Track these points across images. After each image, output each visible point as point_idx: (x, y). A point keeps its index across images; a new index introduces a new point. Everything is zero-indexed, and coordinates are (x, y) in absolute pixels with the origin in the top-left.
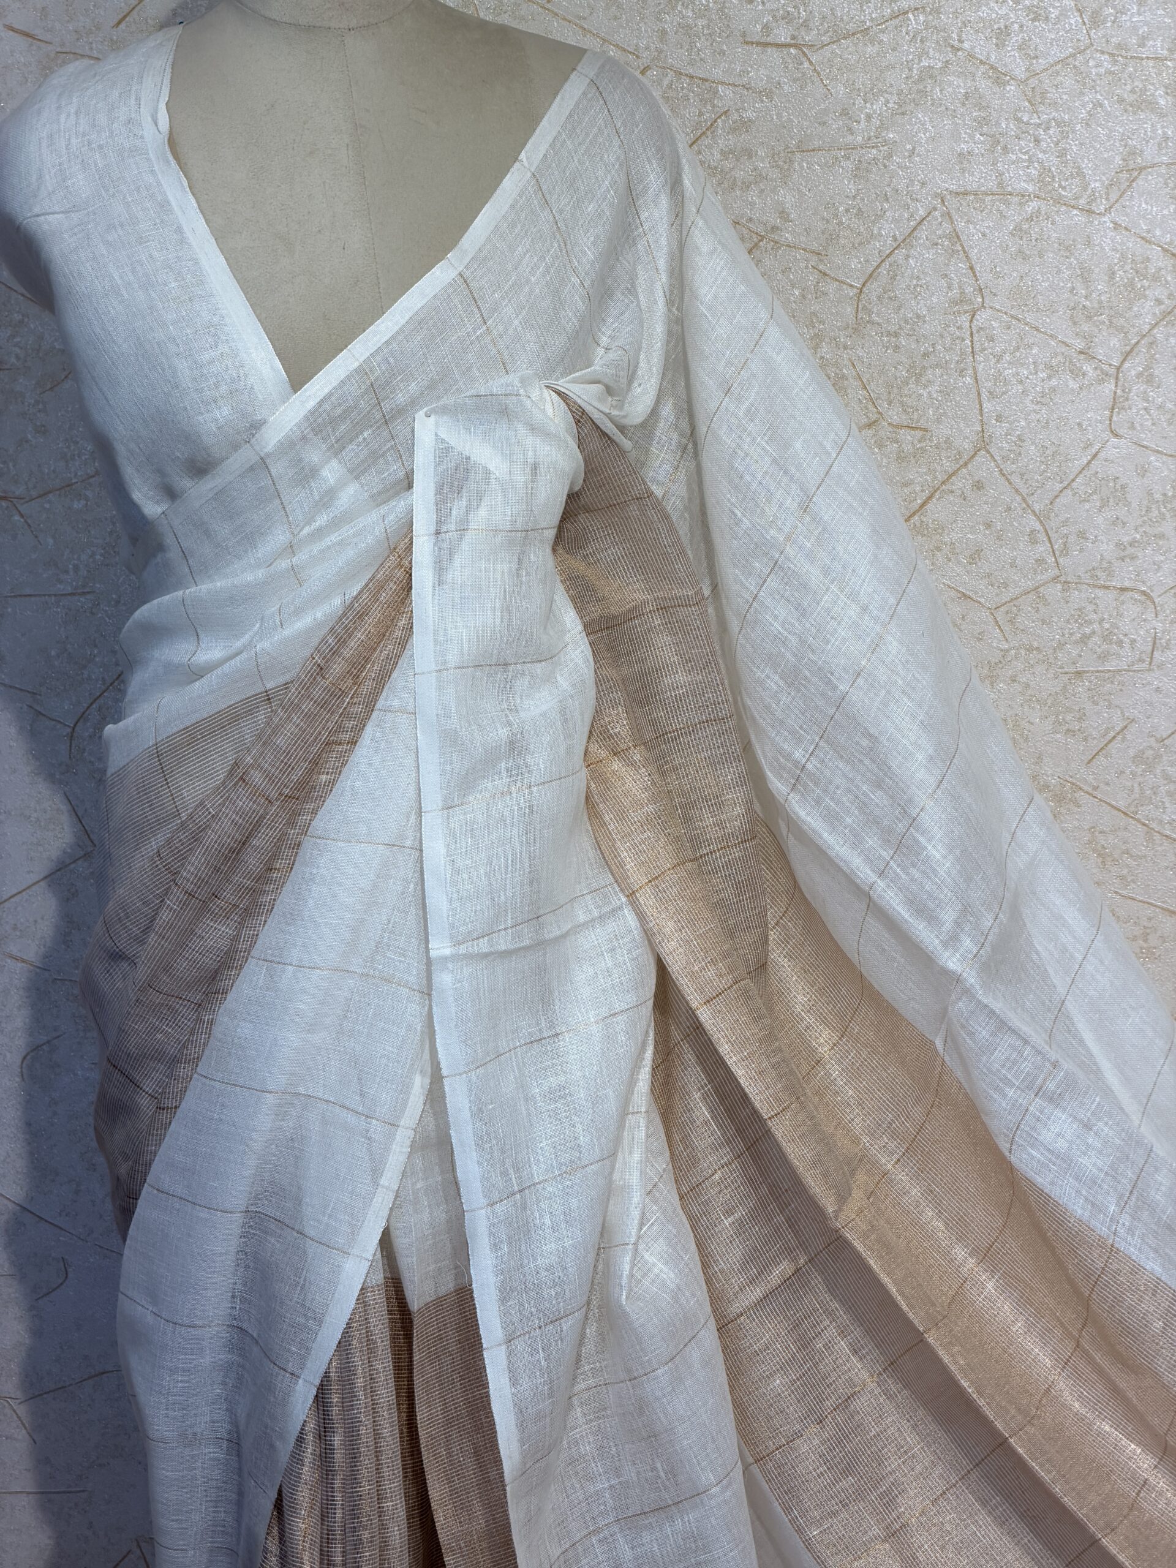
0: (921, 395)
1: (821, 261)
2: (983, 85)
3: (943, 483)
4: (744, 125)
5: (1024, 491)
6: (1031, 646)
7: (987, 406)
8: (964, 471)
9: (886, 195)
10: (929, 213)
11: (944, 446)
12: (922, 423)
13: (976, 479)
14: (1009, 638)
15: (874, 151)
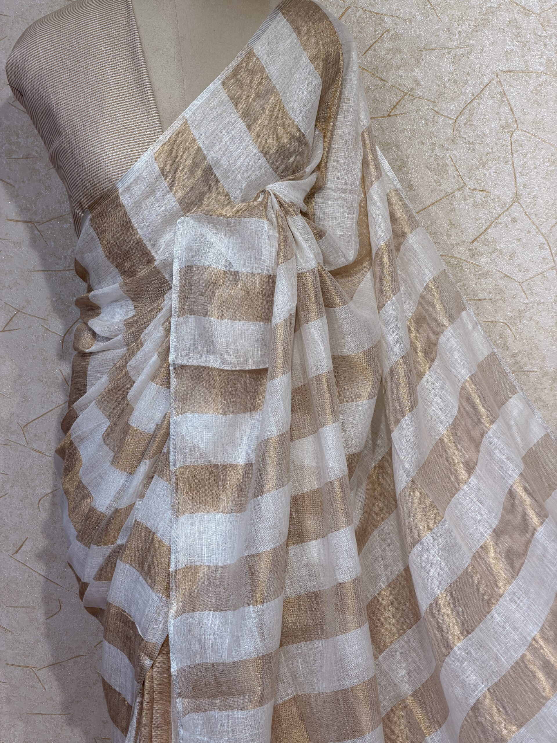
0: (485, 174)
1: (436, 106)
2: (518, 16)
3: (496, 219)
4: (397, 37)
5: (537, 222)
6: (540, 302)
7: (519, 180)
8: (507, 213)
9: (468, 72)
10: (490, 82)
11: (497, 200)
12: (486, 188)
13: (513, 216)
14: (529, 297)
15: (463, 50)
